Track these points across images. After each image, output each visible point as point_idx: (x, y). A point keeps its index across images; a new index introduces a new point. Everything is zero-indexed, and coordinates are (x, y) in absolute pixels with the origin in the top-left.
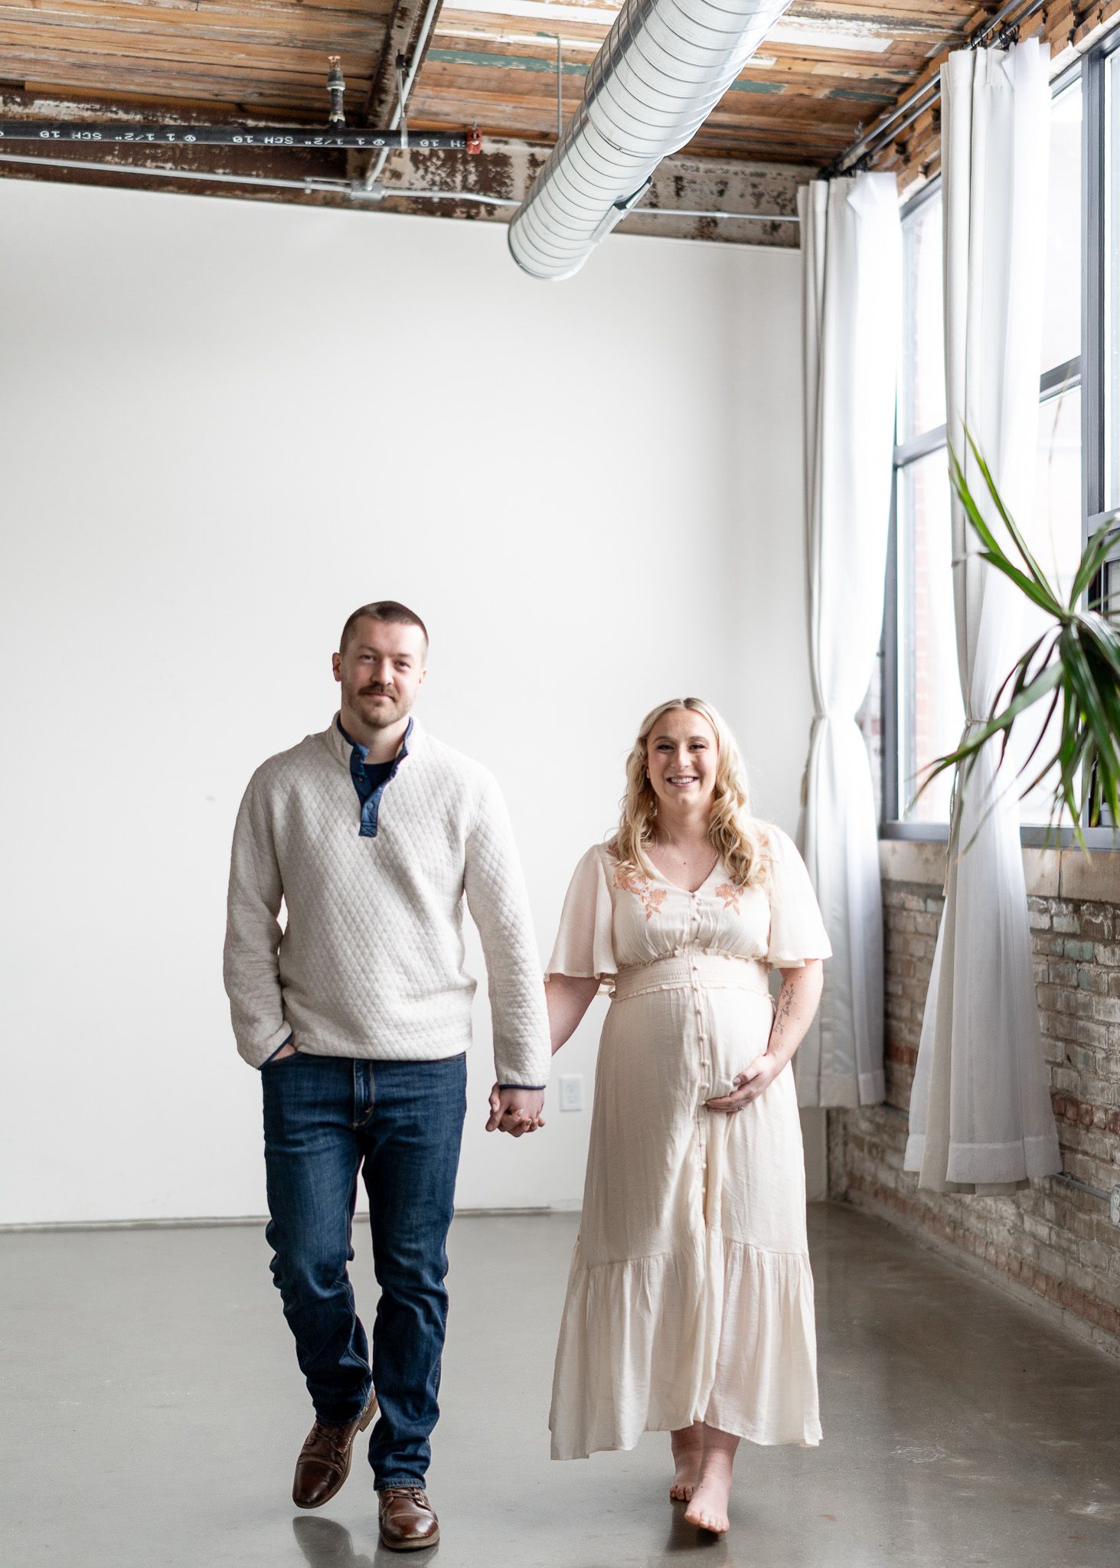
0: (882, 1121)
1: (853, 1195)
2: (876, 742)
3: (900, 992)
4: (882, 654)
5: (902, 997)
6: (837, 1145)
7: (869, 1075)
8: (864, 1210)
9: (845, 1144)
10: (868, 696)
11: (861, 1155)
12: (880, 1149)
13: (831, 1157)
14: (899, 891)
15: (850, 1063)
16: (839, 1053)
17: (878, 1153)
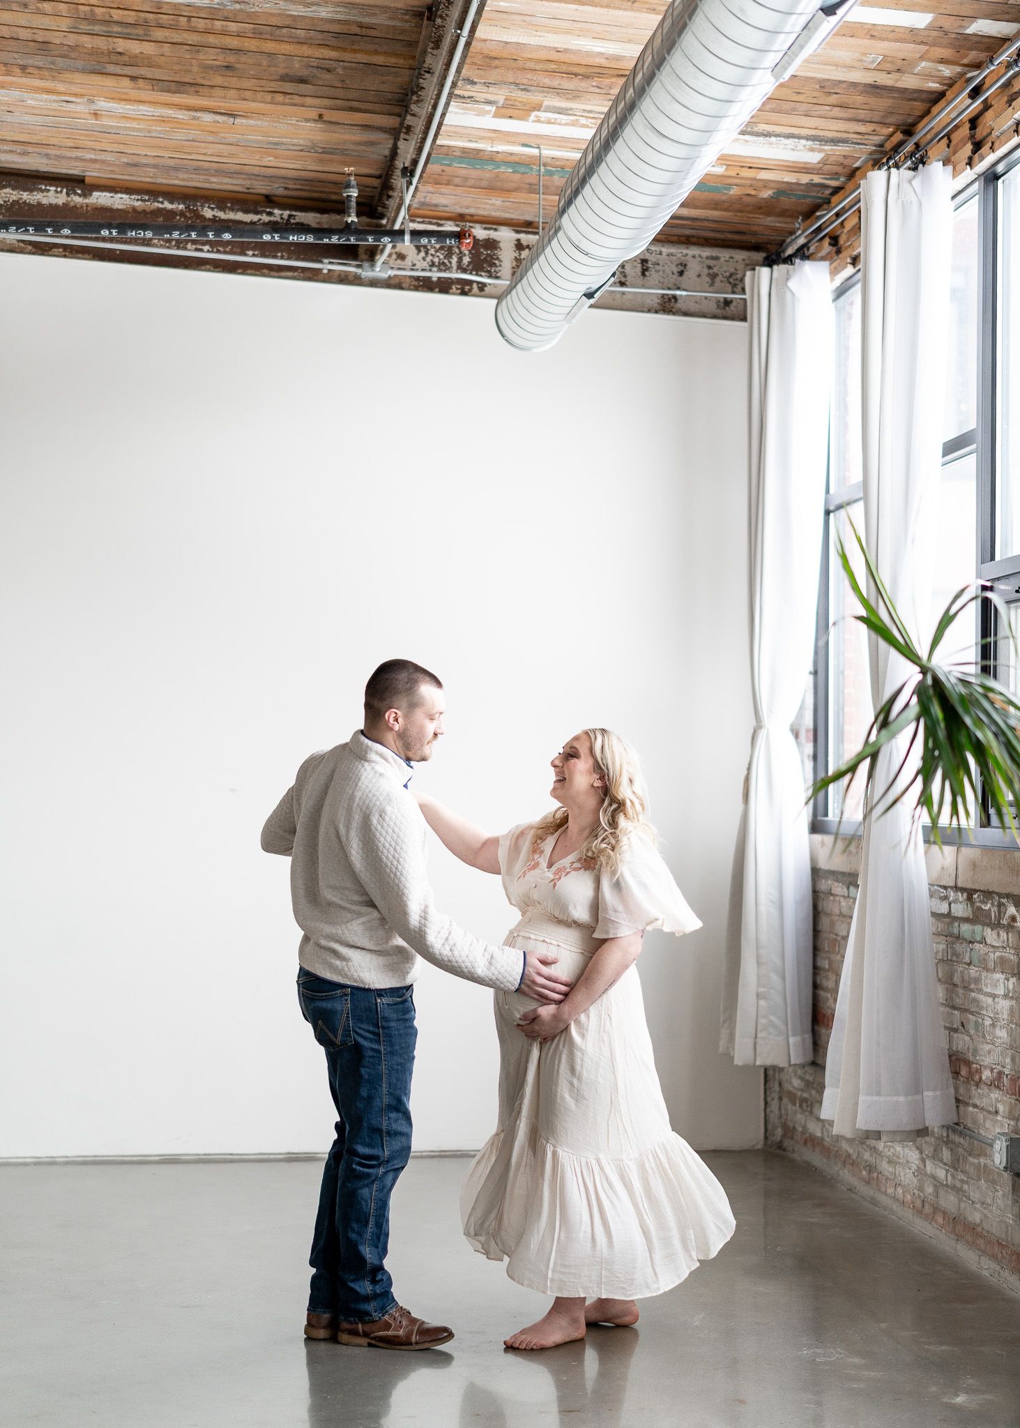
0: (811, 1079)
1: (786, 1143)
2: (809, 748)
3: (827, 967)
4: (815, 673)
5: (829, 970)
6: (773, 1099)
7: (799, 1038)
8: (796, 1156)
9: (780, 1099)
10: (802, 708)
11: (794, 1108)
12: (809, 1103)
13: (768, 1110)
14: (827, 878)
15: (783, 1027)
16: (773, 1018)
17: (807, 1107)
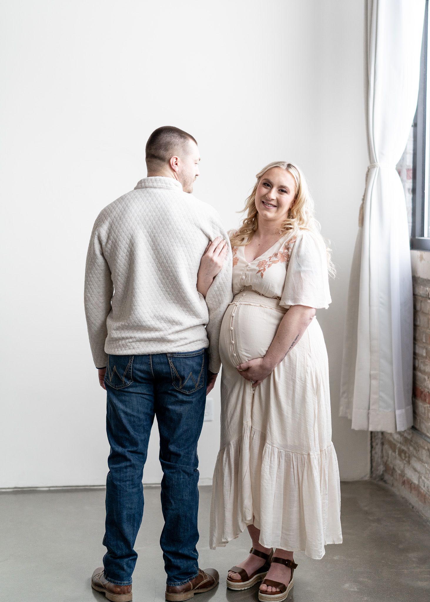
0: (409, 437)
1: (387, 477)
2: (409, 184)
3: (424, 355)
4: (415, 125)
5: (426, 357)
6: (377, 444)
7: (403, 411)
8: (395, 490)
9: (383, 444)
10: (405, 153)
11: (393, 454)
12: (407, 455)
13: (373, 452)
14: (425, 285)
15: (391, 402)
16: (382, 394)
17: (405, 457)
